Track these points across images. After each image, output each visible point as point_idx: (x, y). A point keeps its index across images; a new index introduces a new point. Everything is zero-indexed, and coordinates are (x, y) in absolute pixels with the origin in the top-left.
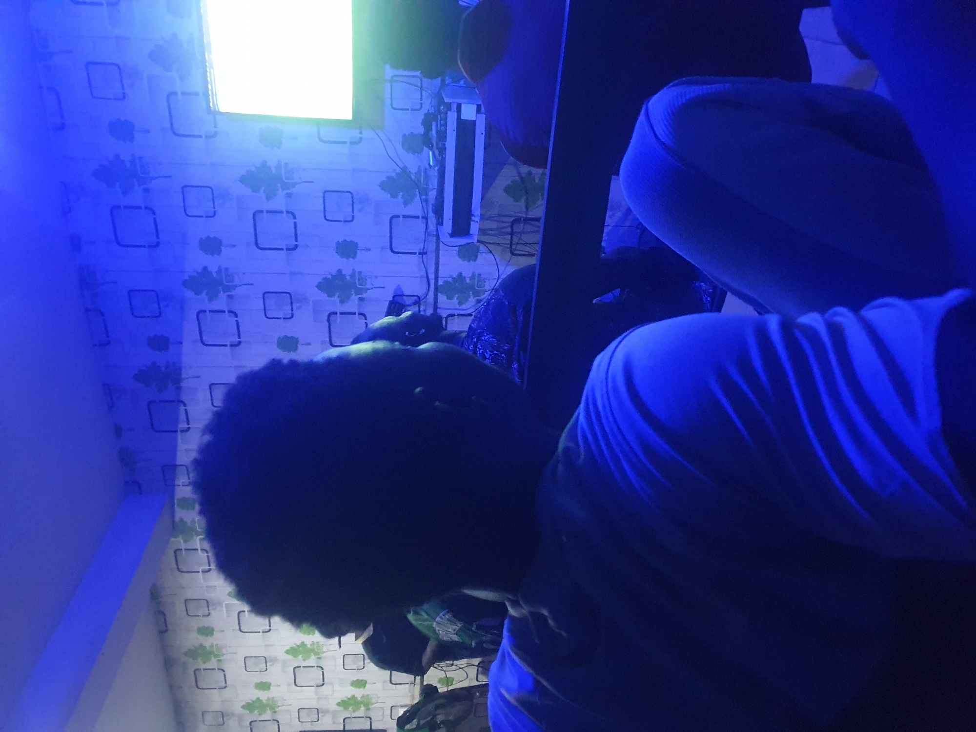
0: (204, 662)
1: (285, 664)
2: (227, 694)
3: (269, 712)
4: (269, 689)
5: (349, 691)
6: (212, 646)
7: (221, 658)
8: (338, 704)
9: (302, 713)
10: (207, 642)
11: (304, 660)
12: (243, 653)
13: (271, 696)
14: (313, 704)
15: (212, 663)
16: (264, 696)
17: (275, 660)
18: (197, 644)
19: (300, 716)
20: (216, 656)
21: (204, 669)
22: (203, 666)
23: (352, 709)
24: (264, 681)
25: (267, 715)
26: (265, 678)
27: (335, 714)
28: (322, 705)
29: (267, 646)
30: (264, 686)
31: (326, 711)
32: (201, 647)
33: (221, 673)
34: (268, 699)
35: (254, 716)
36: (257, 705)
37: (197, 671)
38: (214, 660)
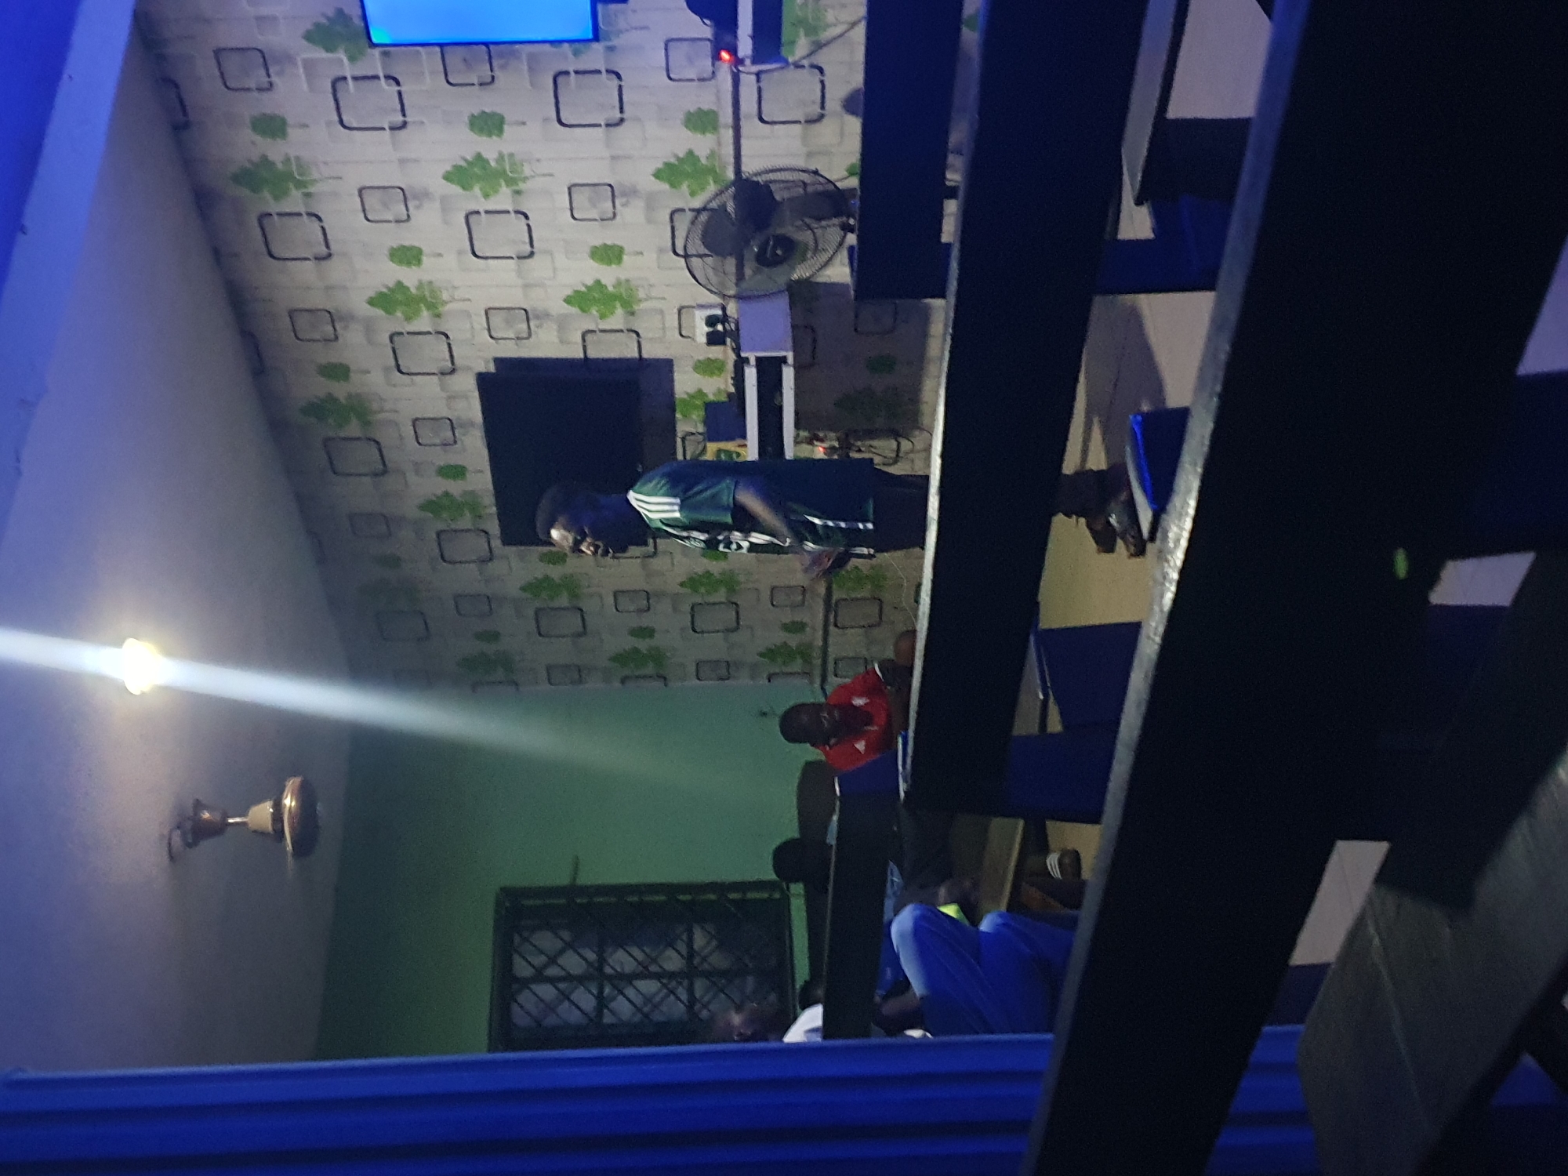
0: (277, 198)
1: (446, 204)
2: (336, 270)
3: (425, 313)
4: (419, 262)
5: (590, 272)
6: (287, 160)
7: (311, 190)
8: (568, 300)
9: (497, 320)
10: (276, 151)
11: (486, 196)
12: (356, 178)
13: (426, 278)
14: (515, 298)
15: (294, 201)
16: (410, 277)
17: (424, 195)
18: (255, 158)
19: (492, 326)
20: (300, 184)
21: (280, 215)
22: (274, 207)
23: (597, 311)
24: (407, 243)
26: (407, 237)
27: (562, 323)
28: (535, 301)
29: (402, 162)
30: (408, 256)
31: (543, 316)
32: (265, 161)
33: (316, 225)
34: (420, 286)
35: (397, 322)
36: (399, 297)
37: (264, 216)
38: (296, 194)
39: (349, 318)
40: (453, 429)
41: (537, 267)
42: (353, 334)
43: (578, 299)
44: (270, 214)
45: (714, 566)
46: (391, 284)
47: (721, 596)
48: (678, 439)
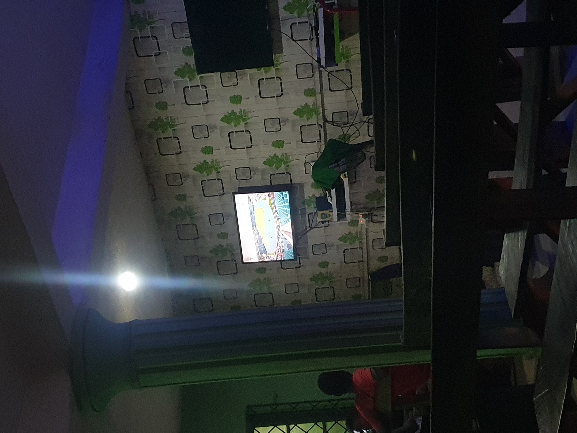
0: (163, 132)
1: (221, 130)
2: (183, 158)
3: (214, 172)
4: (212, 152)
5: (272, 151)
6: (167, 118)
7: (175, 128)
8: (264, 163)
9: (239, 172)
10: (163, 114)
11: (236, 126)
12: (190, 123)
13: (214, 158)
14: (246, 164)
15: (170, 133)
16: (209, 158)
17: (215, 127)
18: (157, 118)
19: (238, 175)
21: (164, 138)
22: (162, 136)
23: (275, 166)
24: (208, 146)
25: (214, 175)
26: (208, 143)
27: (263, 172)
28: (253, 164)
29: (207, 116)
30: (208, 150)
31: (256, 170)
32: (160, 119)
33: (177, 141)
34: (212, 162)
35: (204, 176)
36: (205, 166)
37: (159, 139)
38: (170, 130)
39: (187, 176)
40: (223, 217)
41: (253, 151)
42: (188, 182)
43: (268, 162)
44: (161, 138)
45: (323, 271)
46: (202, 161)
47: (327, 284)
48: (307, 216)
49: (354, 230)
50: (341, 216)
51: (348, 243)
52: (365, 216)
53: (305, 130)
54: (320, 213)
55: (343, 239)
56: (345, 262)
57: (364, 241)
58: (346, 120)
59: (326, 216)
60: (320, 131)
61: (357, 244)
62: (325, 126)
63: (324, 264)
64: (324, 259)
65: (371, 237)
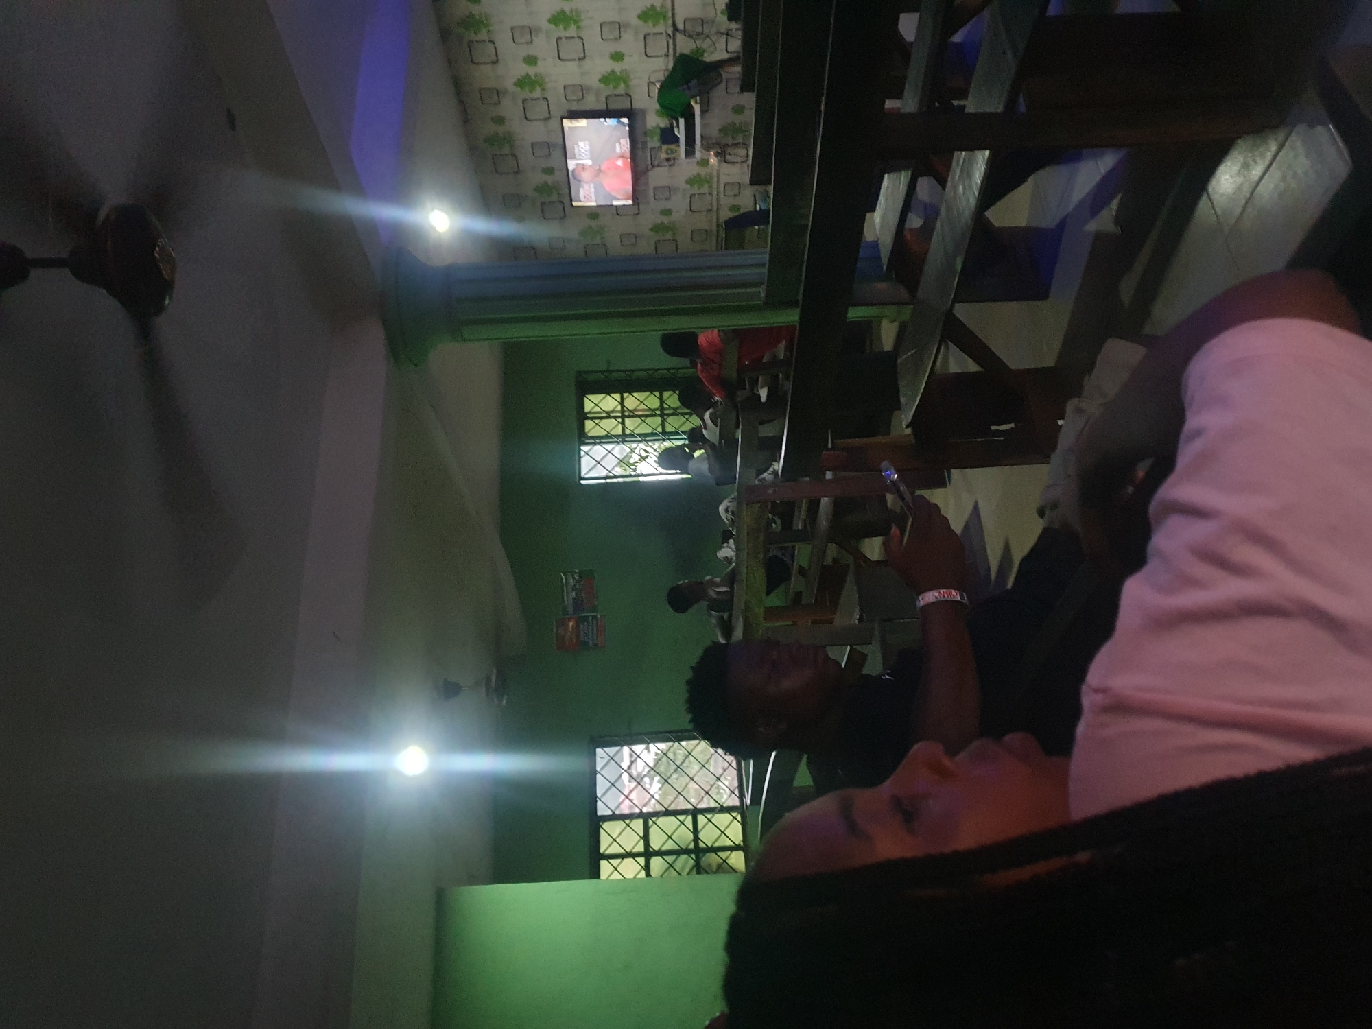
0: (476, 33)
1: (548, 34)
2: (500, 69)
3: (538, 89)
4: (536, 63)
5: (609, 66)
6: (481, 14)
7: (490, 29)
8: (600, 80)
9: (569, 92)
10: (476, 10)
11: (566, 30)
12: (510, 22)
13: (539, 71)
14: (578, 80)
15: (483, 35)
16: (532, 71)
17: (538, 30)
18: (467, 14)
19: (567, 94)
21: (477, 41)
22: (474, 37)
23: (613, 85)
24: (531, 54)
25: (537, 93)
26: (532, 51)
27: (597, 92)
28: (586, 81)
29: (531, 13)
30: (531, 60)
31: (589, 89)
32: (471, 15)
33: (491, 46)
34: (536, 75)
35: (526, 94)
36: (527, 81)
37: (470, 43)
38: (484, 31)
39: (506, 91)
40: (549, 148)
41: (587, 64)
42: (506, 102)
43: (605, 80)
44: (472, 42)
45: (666, 220)
46: (523, 74)
47: (669, 236)
48: (649, 150)
49: (703, 172)
50: (690, 152)
51: (696, 186)
52: (717, 154)
53: (650, 40)
54: (665, 147)
55: (690, 181)
56: (691, 210)
57: (715, 185)
58: (699, 29)
59: (672, 152)
60: (668, 43)
61: (705, 189)
62: (674, 35)
63: (667, 212)
64: (668, 205)
65: (723, 179)
